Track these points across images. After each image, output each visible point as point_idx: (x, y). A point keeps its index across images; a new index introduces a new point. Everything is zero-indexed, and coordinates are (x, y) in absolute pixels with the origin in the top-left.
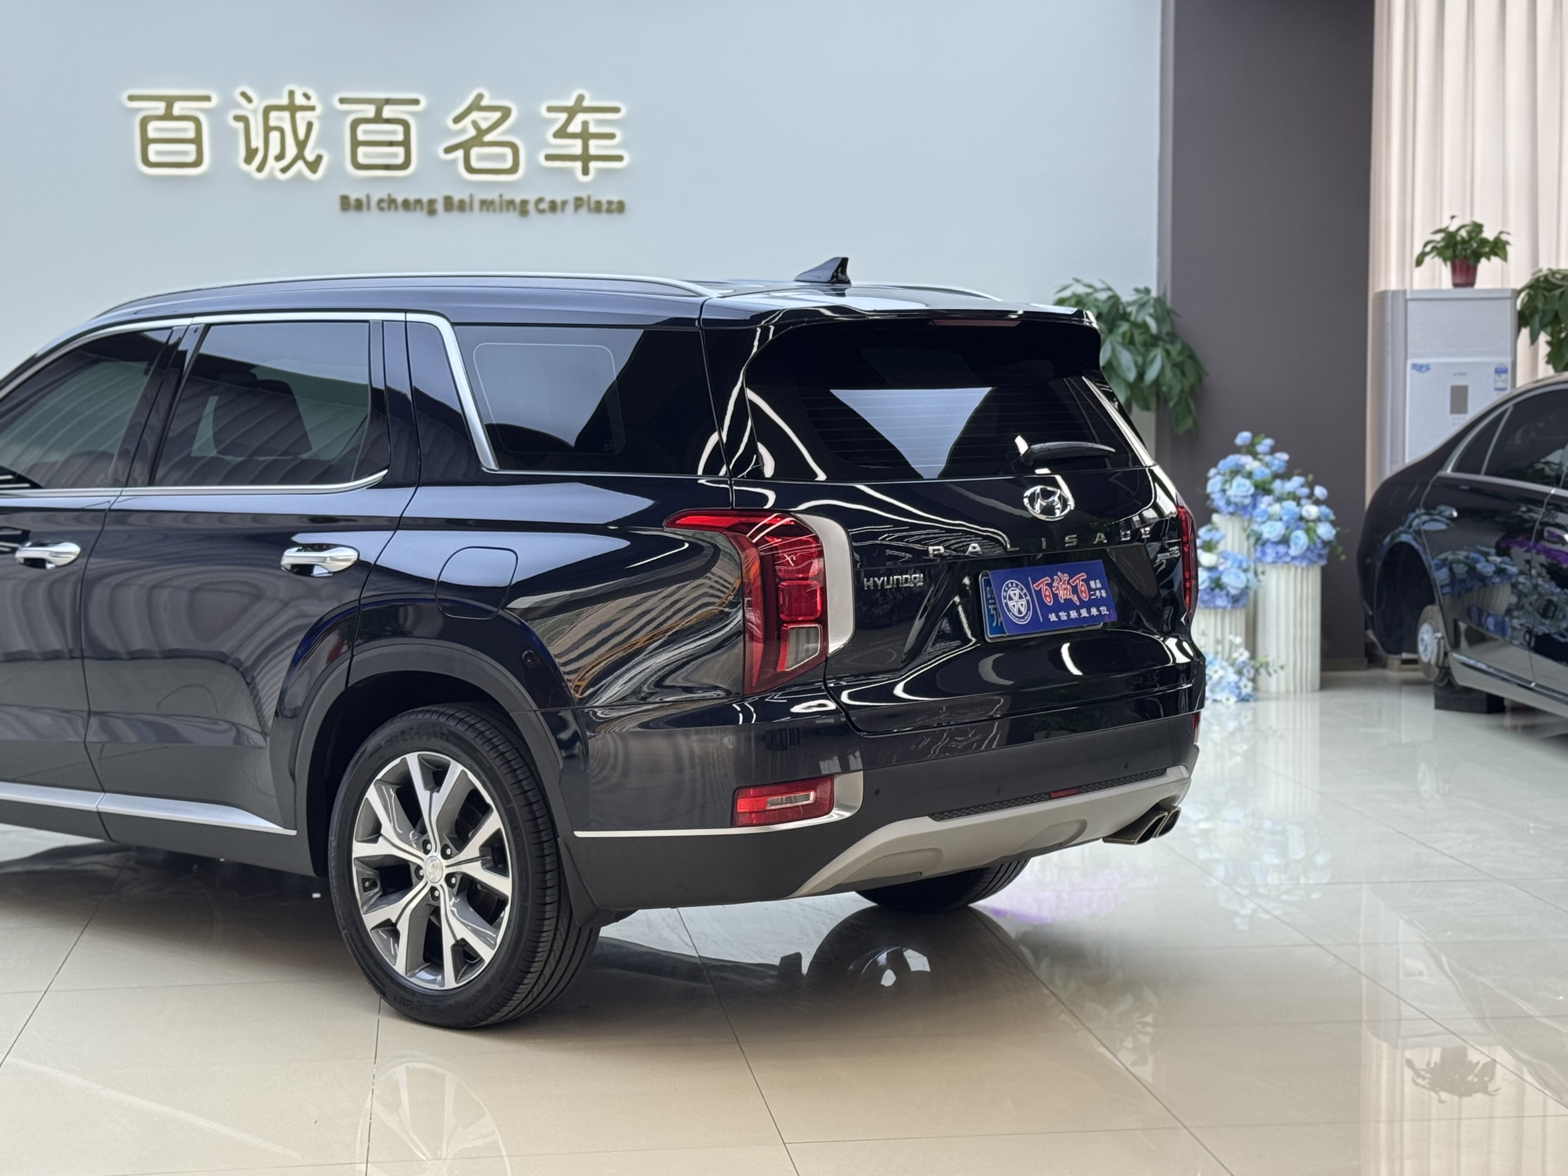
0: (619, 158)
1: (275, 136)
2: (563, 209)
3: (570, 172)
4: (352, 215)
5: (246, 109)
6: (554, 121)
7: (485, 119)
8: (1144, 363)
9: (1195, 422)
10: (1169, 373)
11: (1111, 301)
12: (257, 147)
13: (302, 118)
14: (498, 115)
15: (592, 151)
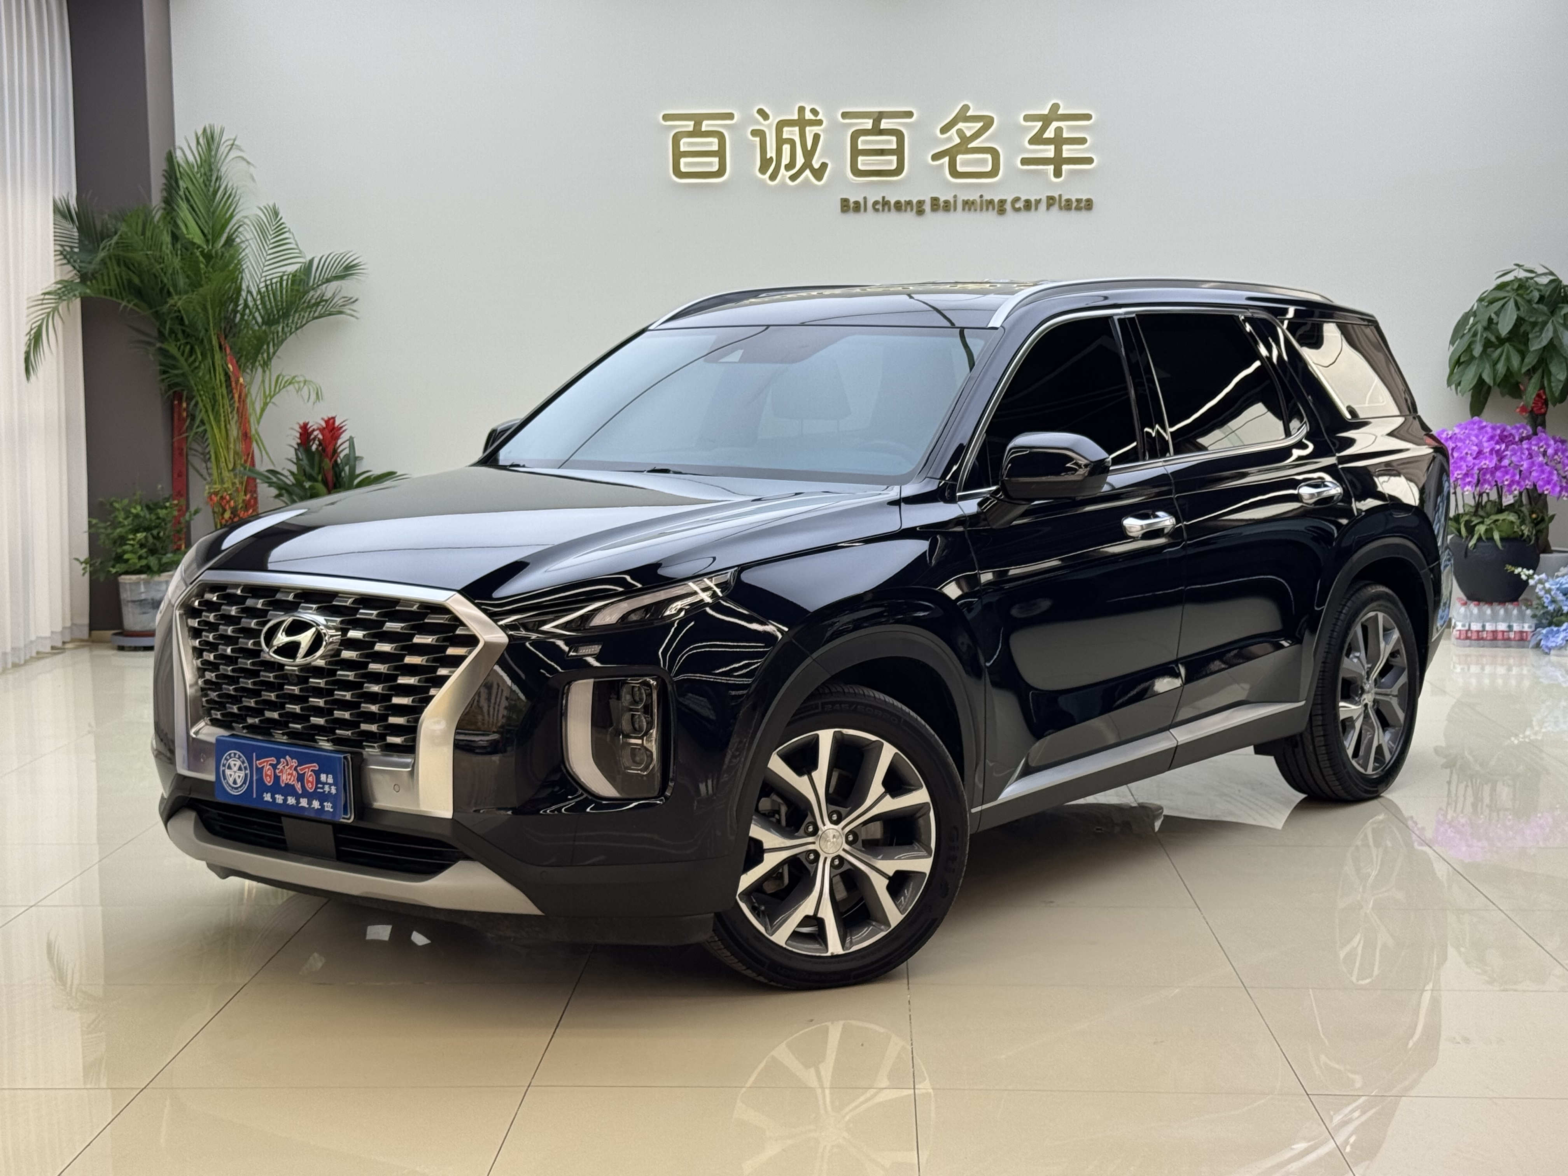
0: (1089, 161)
1: (786, 148)
2: (1036, 209)
3: (1045, 173)
4: (851, 217)
5: (763, 125)
6: (1030, 129)
7: (969, 128)
11: (1553, 285)
12: (771, 158)
13: (810, 131)
14: (981, 124)
15: (1065, 155)
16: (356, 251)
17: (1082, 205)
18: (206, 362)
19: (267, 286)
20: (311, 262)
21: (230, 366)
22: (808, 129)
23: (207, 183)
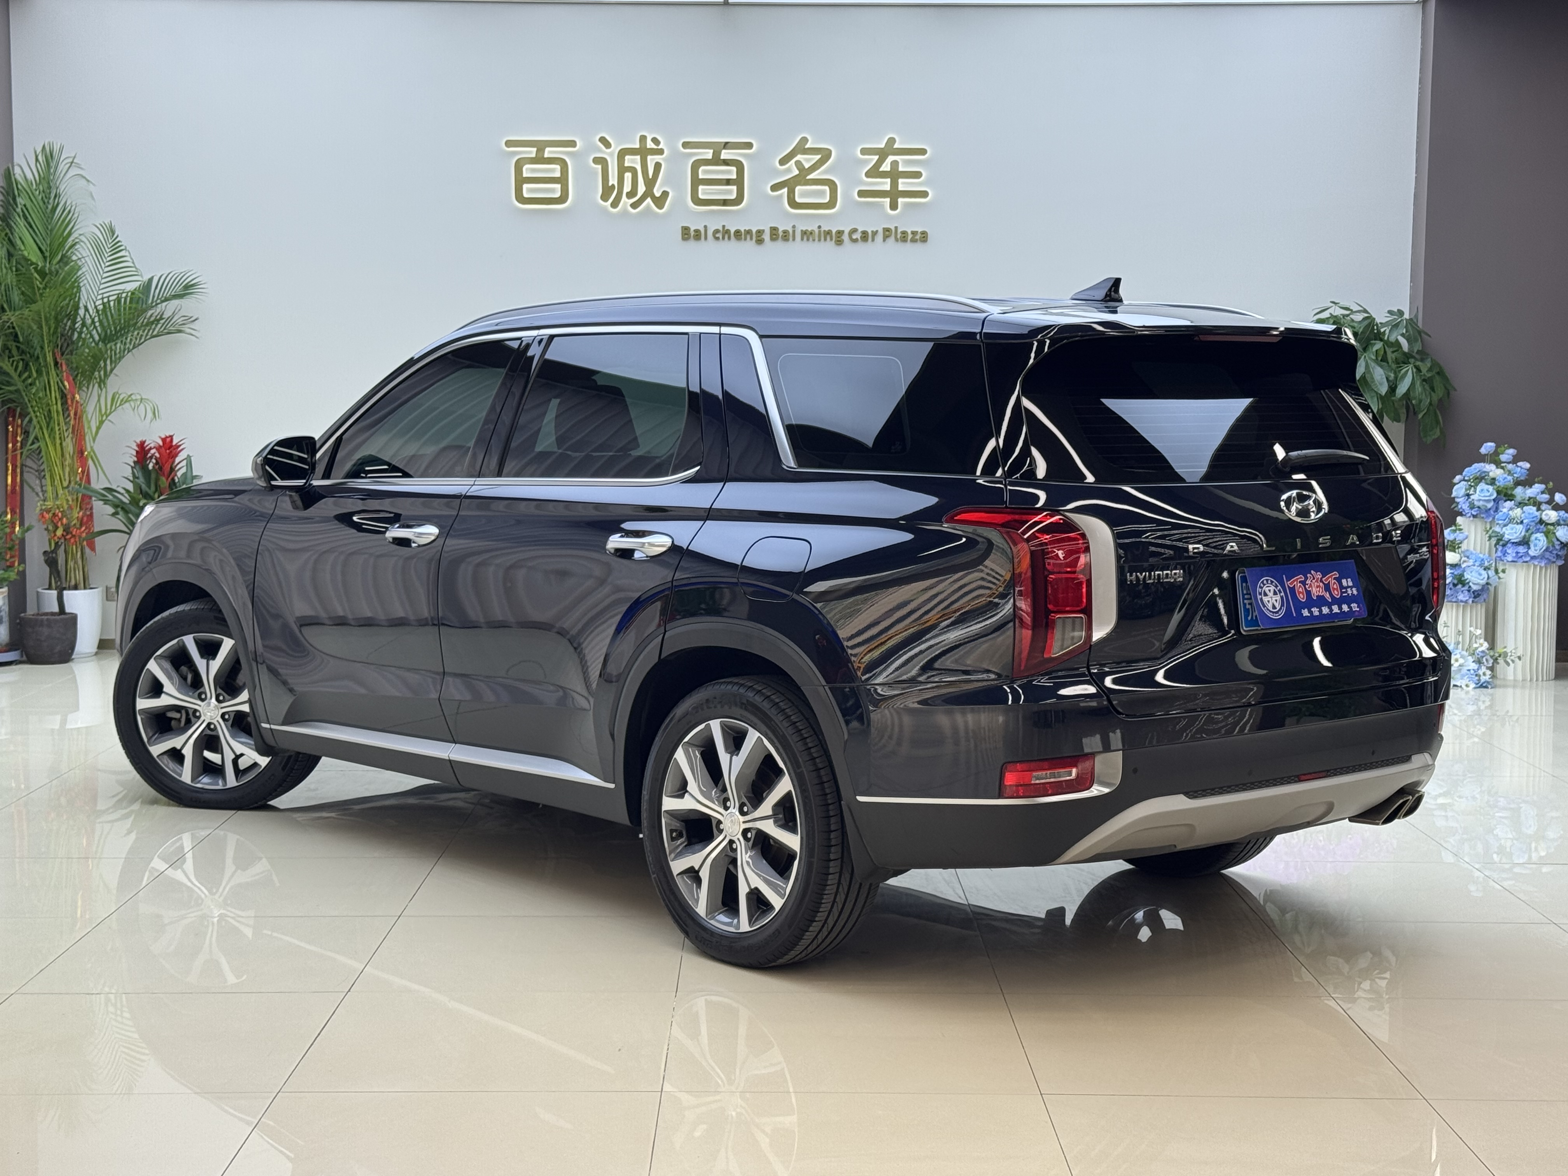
0: (924, 194)
1: (628, 176)
2: (873, 240)
3: (881, 205)
4: (692, 243)
5: (605, 153)
6: (867, 162)
7: (808, 160)
8: (1396, 378)
9: (1442, 432)
10: (1419, 388)
11: (1366, 322)
12: (613, 186)
13: (651, 160)
14: (819, 157)
15: (901, 188)
16: (196, 270)
17: (918, 237)
18: (41, 379)
19: (103, 304)
20: (151, 280)
21: (66, 384)
22: (649, 157)
23: (46, 201)
